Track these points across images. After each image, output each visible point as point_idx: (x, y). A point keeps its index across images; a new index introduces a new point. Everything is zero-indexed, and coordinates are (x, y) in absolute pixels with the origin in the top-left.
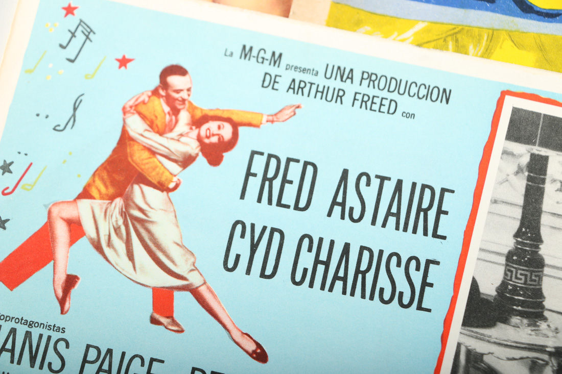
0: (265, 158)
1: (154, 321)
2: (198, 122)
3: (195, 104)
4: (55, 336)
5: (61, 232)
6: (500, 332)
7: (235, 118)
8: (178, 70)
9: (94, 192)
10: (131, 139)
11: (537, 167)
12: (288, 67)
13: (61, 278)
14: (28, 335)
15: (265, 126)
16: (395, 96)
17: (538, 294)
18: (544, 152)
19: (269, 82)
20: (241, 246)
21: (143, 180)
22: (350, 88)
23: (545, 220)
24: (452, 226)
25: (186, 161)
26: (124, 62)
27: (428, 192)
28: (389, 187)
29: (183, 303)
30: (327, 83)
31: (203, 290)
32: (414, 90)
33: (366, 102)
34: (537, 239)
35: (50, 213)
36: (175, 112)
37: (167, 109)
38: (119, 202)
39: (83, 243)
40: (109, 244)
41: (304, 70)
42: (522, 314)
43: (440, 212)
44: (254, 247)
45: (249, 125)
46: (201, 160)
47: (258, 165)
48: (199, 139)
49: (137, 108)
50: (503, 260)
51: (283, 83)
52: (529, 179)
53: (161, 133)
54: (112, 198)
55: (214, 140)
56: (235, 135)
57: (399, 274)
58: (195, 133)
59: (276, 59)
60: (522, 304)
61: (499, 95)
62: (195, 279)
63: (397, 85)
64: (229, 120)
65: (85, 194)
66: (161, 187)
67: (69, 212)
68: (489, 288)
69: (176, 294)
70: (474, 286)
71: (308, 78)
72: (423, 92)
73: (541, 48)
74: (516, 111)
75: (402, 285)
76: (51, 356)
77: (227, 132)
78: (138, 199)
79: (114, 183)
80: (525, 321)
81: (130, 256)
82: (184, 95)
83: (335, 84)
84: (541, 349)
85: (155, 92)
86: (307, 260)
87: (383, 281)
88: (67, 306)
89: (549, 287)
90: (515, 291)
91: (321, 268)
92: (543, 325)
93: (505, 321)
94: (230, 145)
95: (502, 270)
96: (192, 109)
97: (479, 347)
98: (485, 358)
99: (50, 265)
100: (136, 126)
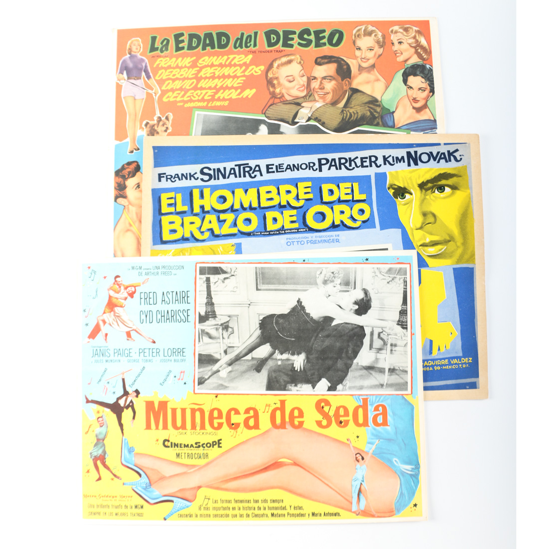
0: (143, 294)
1: (128, 340)
2: (126, 288)
3: (124, 284)
4: (106, 348)
5: (101, 323)
6: (207, 323)
7: (134, 285)
8: (118, 276)
9: (106, 312)
10: (111, 297)
11: (208, 280)
12: (144, 269)
13: (104, 335)
14: (100, 350)
15: (142, 285)
16: (171, 270)
17: (214, 311)
18: (208, 276)
19: (140, 274)
20: (143, 317)
21: (116, 306)
22: (160, 271)
23: (212, 293)
24: (191, 300)
25: (126, 299)
26: (105, 277)
27: (183, 293)
28: (174, 293)
29: (133, 334)
30: (154, 271)
31: (137, 330)
32: (175, 268)
33: (164, 273)
34: (211, 298)
35: (97, 319)
36: (120, 287)
37: (118, 287)
38: (112, 313)
39: (107, 324)
40: (113, 323)
41: (148, 269)
42: (212, 317)
43: (188, 297)
44: (146, 316)
45: (138, 286)
46: (129, 298)
47: (142, 296)
48: (127, 292)
49: (111, 288)
50: (205, 305)
51: (144, 273)
52: (207, 283)
53: (118, 293)
54: (110, 312)
55: (131, 292)
56: (135, 289)
57: (181, 314)
58: (126, 291)
59: (140, 268)
60: (211, 315)
61: (195, 265)
62: (134, 328)
63: (170, 267)
64: (133, 286)
65: (104, 313)
66: (121, 306)
67: (102, 318)
68: (203, 314)
69: (131, 332)
70: (199, 314)
71: (149, 271)
72: (177, 268)
73: (203, 250)
74: (200, 267)
75: (183, 317)
76: (107, 354)
77: (133, 289)
78: (116, 311)
79: (110, 308)
80: (213, 319)
81: (118, 325)
82: (121, 282)
83: (156, 271)
84: (218, 325)
85: (114, 283)
86: (159, 317)
87: (178, 317)
88: (107, 340)
89: (216, 309)
90: (209, 312)
91: (163, 317)
92: (217, 319)
93: (208, 320)
94: (134, 292)
95: (205, 308)
96: (124, 285)
97: (203, 328)
98: (205, 330)
99: (101, 332)
100: (112, 293)
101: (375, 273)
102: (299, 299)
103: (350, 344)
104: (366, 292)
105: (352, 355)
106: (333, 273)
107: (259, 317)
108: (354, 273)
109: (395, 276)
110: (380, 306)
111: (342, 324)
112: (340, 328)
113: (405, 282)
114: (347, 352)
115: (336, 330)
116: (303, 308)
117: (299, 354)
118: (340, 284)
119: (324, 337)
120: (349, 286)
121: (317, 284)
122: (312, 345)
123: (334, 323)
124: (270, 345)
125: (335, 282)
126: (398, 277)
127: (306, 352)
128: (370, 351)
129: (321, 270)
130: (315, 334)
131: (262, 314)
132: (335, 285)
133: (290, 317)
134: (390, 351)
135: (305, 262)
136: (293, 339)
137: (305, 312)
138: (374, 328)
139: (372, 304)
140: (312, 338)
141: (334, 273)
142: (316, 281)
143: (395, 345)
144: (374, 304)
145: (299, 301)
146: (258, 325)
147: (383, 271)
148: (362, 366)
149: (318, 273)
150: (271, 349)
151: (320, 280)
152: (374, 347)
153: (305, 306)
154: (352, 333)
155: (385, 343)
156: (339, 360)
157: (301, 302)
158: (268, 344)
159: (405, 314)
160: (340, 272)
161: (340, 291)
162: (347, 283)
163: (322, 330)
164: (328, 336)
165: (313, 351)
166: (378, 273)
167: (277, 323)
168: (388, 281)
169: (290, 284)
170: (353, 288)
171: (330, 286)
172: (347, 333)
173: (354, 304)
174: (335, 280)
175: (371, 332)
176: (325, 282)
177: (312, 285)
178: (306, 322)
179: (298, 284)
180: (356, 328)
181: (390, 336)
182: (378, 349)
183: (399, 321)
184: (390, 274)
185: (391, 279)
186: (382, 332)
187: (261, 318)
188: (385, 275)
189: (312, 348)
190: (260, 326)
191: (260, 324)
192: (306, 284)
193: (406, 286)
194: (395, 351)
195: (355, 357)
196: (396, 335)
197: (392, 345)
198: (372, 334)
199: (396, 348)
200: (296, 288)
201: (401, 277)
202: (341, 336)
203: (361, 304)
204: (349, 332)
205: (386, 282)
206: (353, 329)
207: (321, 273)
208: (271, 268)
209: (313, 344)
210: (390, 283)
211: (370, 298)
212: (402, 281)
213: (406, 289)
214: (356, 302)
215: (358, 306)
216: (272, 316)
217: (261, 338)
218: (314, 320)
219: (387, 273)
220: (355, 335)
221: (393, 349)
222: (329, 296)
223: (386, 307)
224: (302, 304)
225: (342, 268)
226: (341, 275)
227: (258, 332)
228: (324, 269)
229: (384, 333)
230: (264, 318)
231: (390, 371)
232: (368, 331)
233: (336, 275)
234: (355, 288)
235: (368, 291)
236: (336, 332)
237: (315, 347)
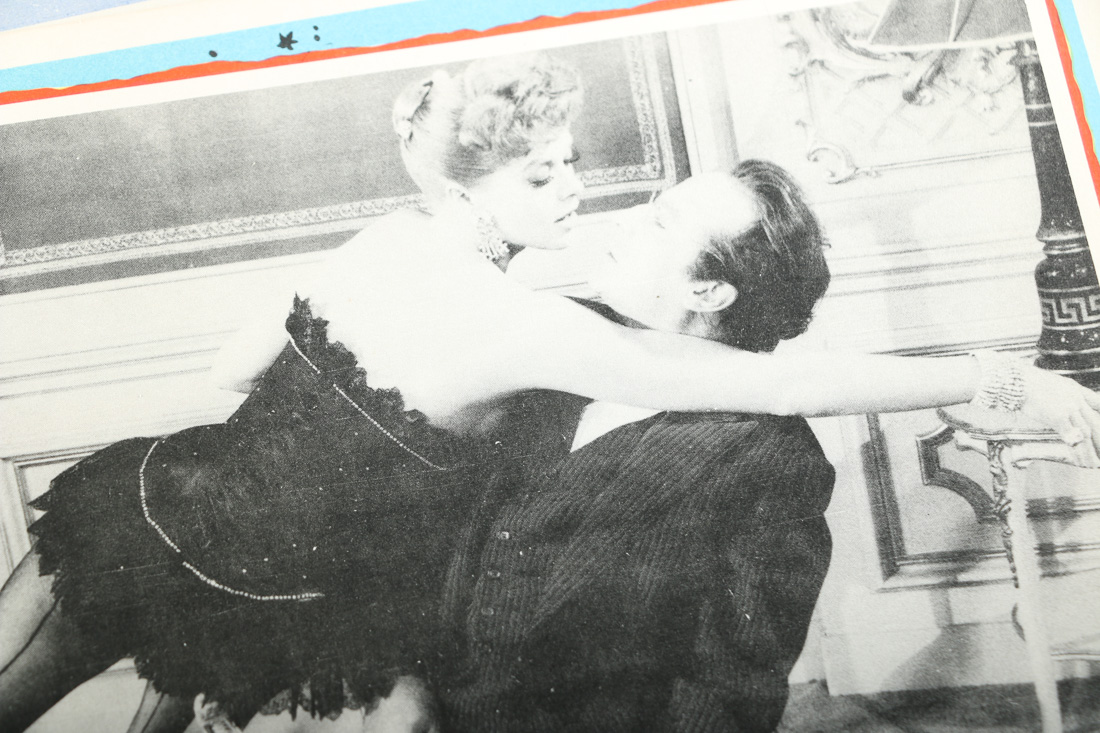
101: (804, 45)
102: (301, 305)
103: (734, 558)
104: (768, 184)
105: (768, 633)
106: (508, 92)
107: (22, 482)
108: (653, 69)
109: (951, 45)
110: (888, 264)
111: (643, 425)
112: (636, 458)
113: (1030, 72)
114: (725, 617)
115: (610, 475)
116: (342, 364)
117: (369, 695)
118: (575, 159)
119: (535, 538)
120: (639, 160)
121: (416, 190)
122: (461, 612)
123: (589, 430)
124: (143, 672)
125: (539, 154)
126: (972, 46)
127: (420, 673)
128: (893, 582)
129: (418, 86)
130: (468, 532)
131: (42, 460)
132: (542, 173)
133: (261, 443)
134: (1034, 558)
135: (297, 49)
136: (307, 596)
137: (360, 391)
138: (885, 421)
139: (828, 255)
140: (444, 562)
141: (519, 93)
142: (397, 165)
143: (1067, 511)
144: (840, 253)
145: (303, 323)
146: (22, 544)
147: (857, 26)
148: (857, 699)
149: (405, 106)
150: (153, 698)
151: (424, 158)
152: (911, 549)
153: (354, 351)
154: (728, 476)
155: (988, 511)
156: (680, 684)
157: (320, 326)
158: (127, 663)
159: (1081, 282)
160: (559, 83)
161: (585, 207)
162: (620, 148)
163: (509, 491)
164: (561, 529)
165: (475, 656)
166: (823, 47)
167: (165, 498)
168: (910, 83)
169: (219, 212)
170: (671, 172)
171: (505, 182)
172: (693, 488)
173: (700, 276)
174: (534, 137)
175: (867, 448)
176: (466, 163)
177: (374, 194)
178: (381, 459)
179: (272, 204)
180: (750, 436)
181: (1009, 455)
182: (943, 557)
183: (1049, 338)
184: (912, 36)
185: (922, 70)
186: (946, 436)
187: (40, 482)
188: (877, 49)
189: (460, 635)
190: (39, 548)
191: (33, 528)
192: (333, 193)
193: (1043, 95)
194: (1073, 548)
195: (793, 643)
196: (1049, 435)
197: (1037, 513)
198: (876, 458)
199: (1081, 530)
200: (264, 237)
201: (991, 43)
202: (656, 514)
203: (753, 264)
204: (707, 475)
205: (893, 92)
206: (731, 452)
207: (424, 106)
208: (52, 129)
209: (465, 601)
210: (926, 93)
211: (809, 220)
212: (1004, 68)
213: (1049, 114)
214: (709, 259)
215: (734, 283)
216: (121, 456)
217: (61, 632)
218: (439, 432)
219: (885, 34)
220: (753, 486)
221: (1059, 540)
222: (514, 249)
223: (934, 257)
224: (332, 338)
225: (564, 52)
226: (572, 101)
227: (34, 591)
228: (438, 77)
229: (961, 437)
230: (59, 481)
231: (1075, 699)
232: (840, 443)
233: (537, 103)
234: (685, 171)
235: (779, 172)
236: (611, 490)
237: (482, 620)
